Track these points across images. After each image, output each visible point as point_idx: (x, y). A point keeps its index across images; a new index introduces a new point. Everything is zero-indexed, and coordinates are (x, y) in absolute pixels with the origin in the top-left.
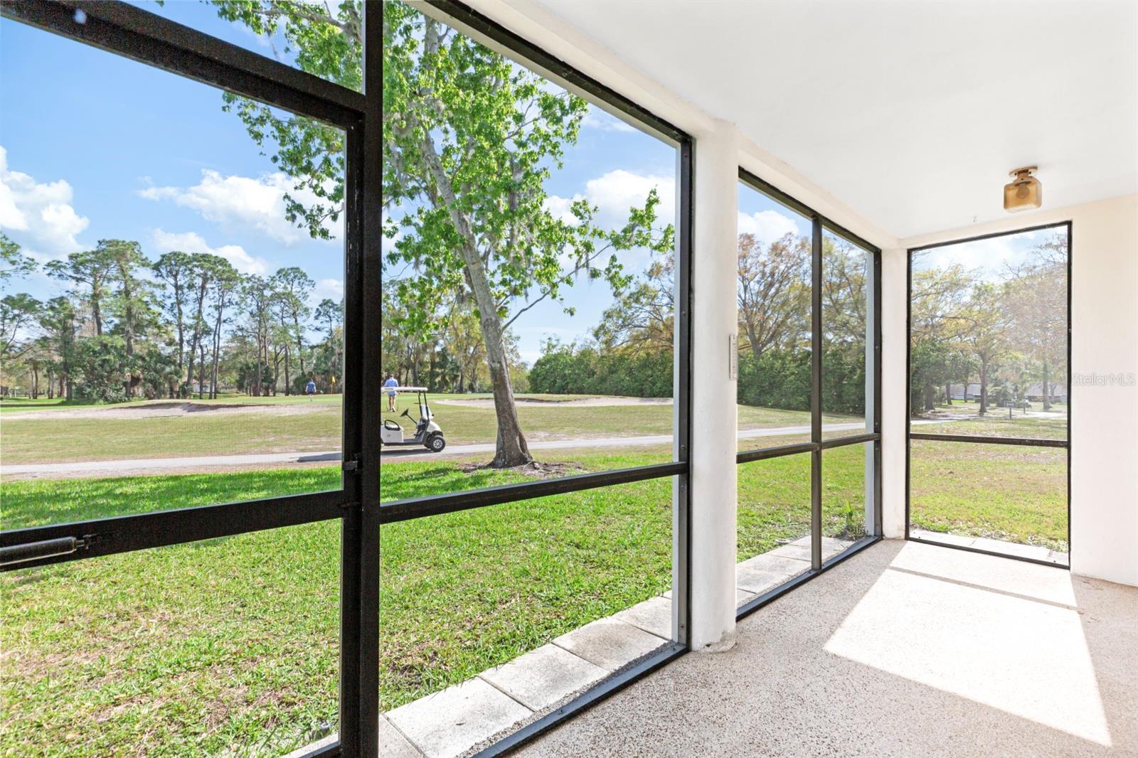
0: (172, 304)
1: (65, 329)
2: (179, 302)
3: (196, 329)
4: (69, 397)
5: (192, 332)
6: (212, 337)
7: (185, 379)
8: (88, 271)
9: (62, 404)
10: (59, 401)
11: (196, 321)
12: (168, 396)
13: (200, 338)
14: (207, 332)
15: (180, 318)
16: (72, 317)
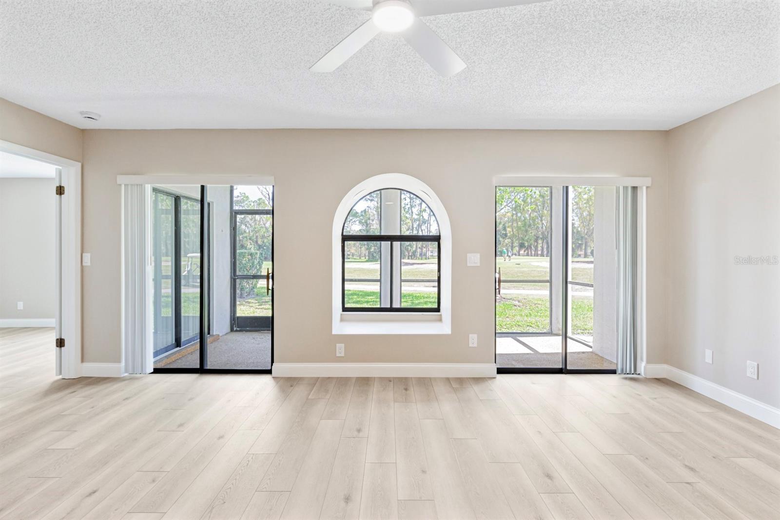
0: (409, 208)
1: (367, 225)
2: (412, 206)
3: (419, 221)
4: (369, 258)
5: (418, 223)
6: (426, 225)
7: (414, 249)
8: (375, 196)
9: (367, 261)
10: (365, 260)
11: (419, 217)
12: (407, 258)
13: (421, 226)
14: (424, 222)
15: (412, 215)
16: (369, 219)
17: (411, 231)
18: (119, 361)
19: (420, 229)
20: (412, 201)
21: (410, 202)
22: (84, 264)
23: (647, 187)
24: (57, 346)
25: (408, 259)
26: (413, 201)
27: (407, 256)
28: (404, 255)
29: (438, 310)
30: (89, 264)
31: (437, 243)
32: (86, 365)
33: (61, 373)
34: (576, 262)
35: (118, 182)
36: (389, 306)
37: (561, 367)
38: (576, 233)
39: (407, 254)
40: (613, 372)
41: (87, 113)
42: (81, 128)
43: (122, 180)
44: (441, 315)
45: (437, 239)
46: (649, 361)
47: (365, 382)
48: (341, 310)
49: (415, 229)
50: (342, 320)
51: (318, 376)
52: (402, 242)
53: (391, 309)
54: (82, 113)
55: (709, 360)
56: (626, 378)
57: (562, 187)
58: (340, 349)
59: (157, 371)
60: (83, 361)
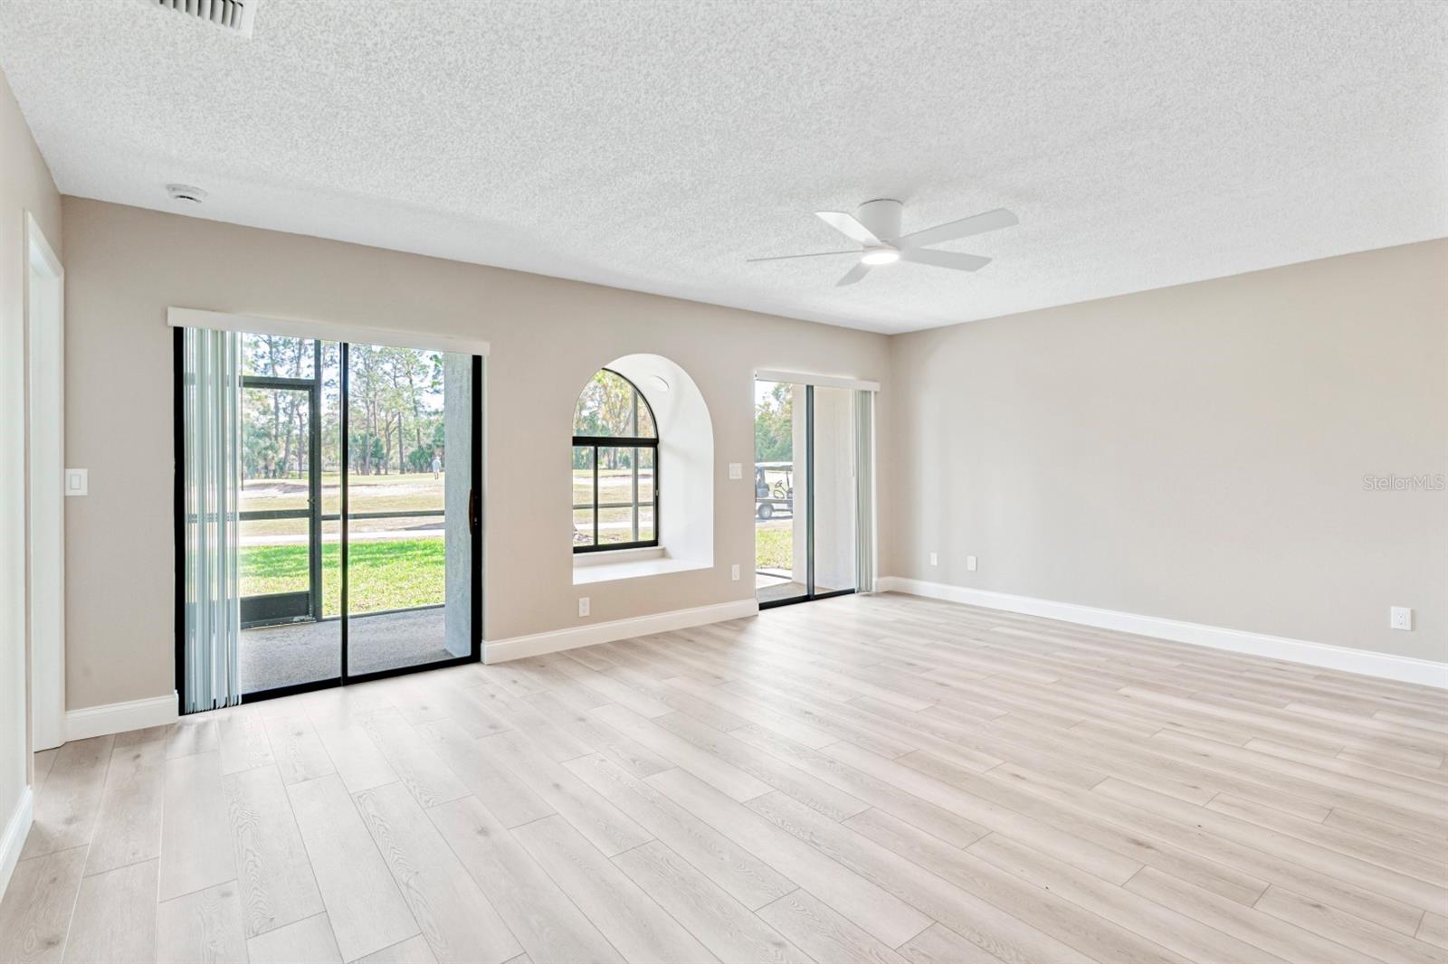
17: (274, 417)
19: (295, 412)
20: (274, 350)
21: (271, 353)
22: (70, 492)
23: (876, 393)
26: (278, 351)
29: (655, 543)
30: (81, 493)
31: (652, 449)
34: (621, 476)
36: (593, 543)
37: (806, 594)
38: (600, 428)
40: (852, 592)
44: (664, 549)
45: (653, 443)
46: (880, 575)
49: (281, 411)
53: (597, 548)
54: (173, 188)
55: (934, 562)
56: (864, 596)
57: (805, 387)
58: (584, 608)
60: (66, 707)
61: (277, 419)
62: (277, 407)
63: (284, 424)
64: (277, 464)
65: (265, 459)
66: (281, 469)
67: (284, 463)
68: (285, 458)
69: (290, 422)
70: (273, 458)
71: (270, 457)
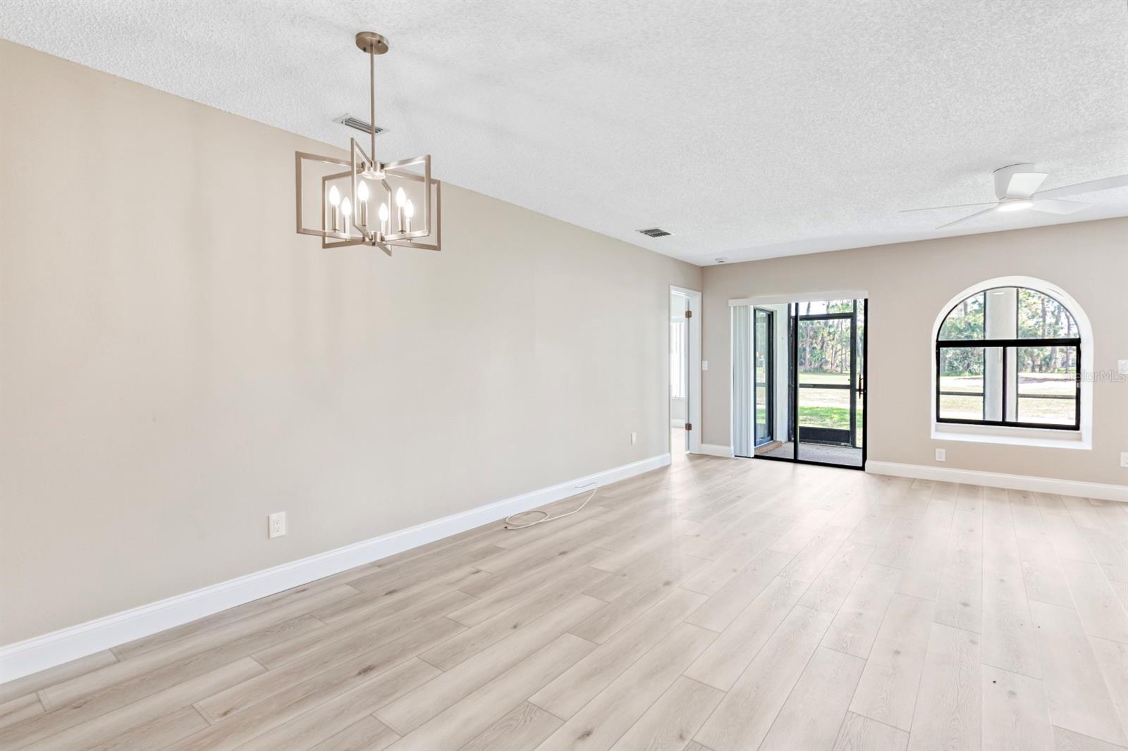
18: (729, 445)
22: (703, 369)
24: (686, 429)
25: (1033, 370)
27: (1030, 366)
28: (1024, 365)
29: (1077, 428)
30: (706, 369)
31: (1075, 347)
32: (705, 446)
33: (689, 449)
35: (730, 305)
36: (1001, 420)
39: (1030, 362)
41: (720, 259)
42: (702, 265)
43: (732, 303)
44: (1081, 433)
45: (1076, 343)
47: (971, 489)
48: (935, 420)
50: (937, 430)
51: (914, 477)
52: (1019, 348)
53: (1004, 423)
54: (717, 260)
58: (941, 454)
59: (756, 457)
60: (702, 442)
61: (1044, 321)
62: (1044, 311)
63: (1050, 325)
64: (1045, 359)
65: (1032, 356)
66: (1048, 365)
67: (1050, 359)
68: (1051, 355)
69: (1057, 323)
70: (1038, 355)
71: (1036, 354)
